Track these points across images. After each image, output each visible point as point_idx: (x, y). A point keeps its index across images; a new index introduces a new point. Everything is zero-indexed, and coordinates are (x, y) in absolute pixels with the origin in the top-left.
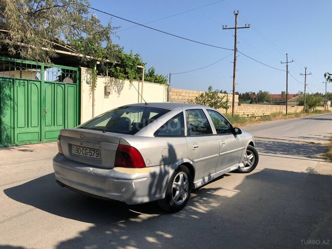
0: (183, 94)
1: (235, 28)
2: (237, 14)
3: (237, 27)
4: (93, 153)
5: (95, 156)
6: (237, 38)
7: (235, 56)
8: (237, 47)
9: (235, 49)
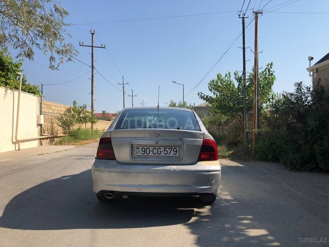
0: (53, 107)
1: (92, 47)
2: (93, 34)
3: (94, 45)
4: (169, 151)
5: (172, 154)
6: (94, 56)
7: (92, 73)
8: (94, 65)
9: (93, 67)
